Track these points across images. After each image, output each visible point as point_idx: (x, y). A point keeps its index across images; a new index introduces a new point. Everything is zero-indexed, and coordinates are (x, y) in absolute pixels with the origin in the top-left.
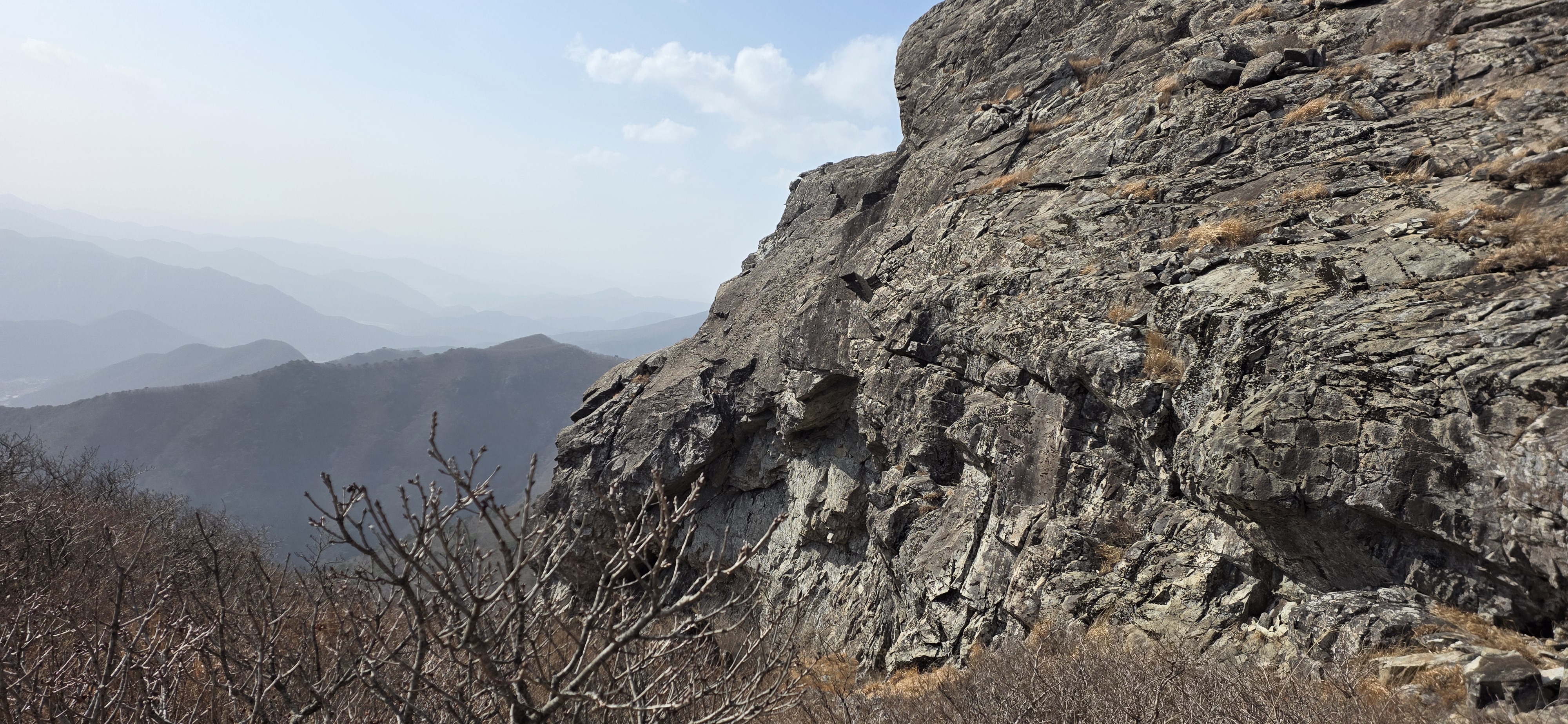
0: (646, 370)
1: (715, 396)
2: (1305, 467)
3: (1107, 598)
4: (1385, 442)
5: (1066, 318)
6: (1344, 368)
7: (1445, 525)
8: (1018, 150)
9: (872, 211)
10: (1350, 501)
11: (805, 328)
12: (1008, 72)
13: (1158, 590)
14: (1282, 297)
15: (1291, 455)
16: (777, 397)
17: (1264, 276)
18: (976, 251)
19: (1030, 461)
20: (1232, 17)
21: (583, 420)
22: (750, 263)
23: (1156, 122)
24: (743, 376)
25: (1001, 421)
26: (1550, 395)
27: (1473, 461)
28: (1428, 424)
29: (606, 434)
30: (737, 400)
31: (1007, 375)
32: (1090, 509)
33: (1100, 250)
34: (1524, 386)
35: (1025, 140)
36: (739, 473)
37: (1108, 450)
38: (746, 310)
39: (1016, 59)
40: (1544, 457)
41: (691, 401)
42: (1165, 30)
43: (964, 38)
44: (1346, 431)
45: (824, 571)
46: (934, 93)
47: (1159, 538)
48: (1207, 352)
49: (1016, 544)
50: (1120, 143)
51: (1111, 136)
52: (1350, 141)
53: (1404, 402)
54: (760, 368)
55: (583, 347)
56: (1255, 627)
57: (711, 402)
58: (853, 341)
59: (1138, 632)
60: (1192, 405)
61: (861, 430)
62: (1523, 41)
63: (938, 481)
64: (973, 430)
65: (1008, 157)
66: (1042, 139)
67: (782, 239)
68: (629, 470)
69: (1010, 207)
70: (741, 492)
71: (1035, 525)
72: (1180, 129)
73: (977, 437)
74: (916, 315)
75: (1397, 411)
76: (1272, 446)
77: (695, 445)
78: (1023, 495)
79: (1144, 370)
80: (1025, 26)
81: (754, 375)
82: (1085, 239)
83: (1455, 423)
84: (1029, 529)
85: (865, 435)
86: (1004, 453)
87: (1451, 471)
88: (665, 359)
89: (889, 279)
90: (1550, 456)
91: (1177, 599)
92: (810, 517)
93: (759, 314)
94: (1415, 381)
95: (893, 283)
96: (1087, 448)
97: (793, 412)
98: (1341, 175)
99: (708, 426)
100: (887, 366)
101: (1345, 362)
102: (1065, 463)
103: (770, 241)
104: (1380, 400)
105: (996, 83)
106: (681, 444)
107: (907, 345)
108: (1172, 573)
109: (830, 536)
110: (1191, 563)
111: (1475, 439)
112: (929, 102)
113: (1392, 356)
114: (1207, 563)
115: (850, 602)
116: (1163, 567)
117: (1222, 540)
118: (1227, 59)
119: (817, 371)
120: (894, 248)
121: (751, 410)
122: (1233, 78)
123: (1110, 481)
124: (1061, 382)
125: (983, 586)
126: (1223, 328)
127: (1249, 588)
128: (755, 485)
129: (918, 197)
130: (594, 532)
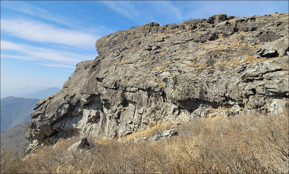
0: (50, 98)
1: (67, 101)
2: (189, 94)
3: (159, 117)
4: (198, 90)
5: (144, 80)
6: (192, 82)
7: (206, 99)
8: (121, 58)
9: (94, 68)
10: (195, 98)
11: (86, 87)
12: (115, 48)
13: (166, 114)
14: (175, 75)
15: (187, 93)
16: (81, 99)
17: (170, 72)
18: (121, 73)
19: (142, 101)
20: (147, 42)
21: (37, 109)
22: (70, 78)
23: (143, 55)
24: (73, 97)
25: (136, 96)
26: (214, 82)
27: (208, 91)
28: (202, 87)
29: (43, 111)
30: (72, 101)
31: (136, 89)
32: (153, 106)
33: (143, 71)
34: (212, 82)
35: (122, 57)
36: (73, 113)
37: (153, 97)
38: (71, 86)
39: (116, 46)
40: (217, 89)
41: (62, 102)
42: (138, 43)
43: (107, 43)
44: (193, 89)
45: (92, 126)
46: (104, 51)
47: (164, 108)
48: (167, 83)
49: (142, 113)
50: (139, 57)
51: (137, 56)
52: (170, 57)
53: (199, 85)
54: (76, 95)
55: (22, 97)
56: (179, 116)
57: (67, 102)
58: (99, 88)
59: (165, 120)
60: (166, 90)
61: (102, 102)
62: (181, 46)
63: (124, 107)
64: (132, 98)
65: (120, 59)
66: (124, 57)
67: (76, 74)
68: (50, 116)
69: (125, 66)
70: (74, 116)
71: (145, 110)
72: (146, 55)
73: (133, 99)
74: (114, 82)
75: (199, 86)
76: (185, 92)
77: (64, 110)
78: (141, 106)
79: (159, 86)
80: (116, 42)
81: (75, 96)
82: (140, 70)
83: (205, 87)
84: (143, 110)
85: (103, 103)
86: (137, 100)
87: (205, 92)
88: (55, 96)
89: (105, 78)
90: (218, 89)
91: (169, 115)
92: (89, 118)
93: (74, 86)
94: (200, 83)
95: (106, 78)
96: (150, 98)
97: (84, 101)
98: (171, 61)
99: (67, 106)
100: (108, 91)
101: (191, 81)
102: (148, 100)
103: (73, 74)
104: (196, 85)
105: (114, 49)
106: (61, 110)
107: (114, 87)
108: (168, 112)
109: (93, 120)
110: (170, 110)
111: (207, 88)
112: (103, 52)
113: (196, 80)
114: (172, 110)
115: (98, 129)
116: (166, 111)
117: (173, 106)
118: (149, 47)
119: (89, 94)
120: (105, 73)
121: (75, 102)
122: (151, 49)
123: (155, 101)
124: (146, 89)
125: (136, 120)
126: (168, 79)
127: (178, 111)
128: (76, 115)
129: (106, 65)
130: (42, 129)
